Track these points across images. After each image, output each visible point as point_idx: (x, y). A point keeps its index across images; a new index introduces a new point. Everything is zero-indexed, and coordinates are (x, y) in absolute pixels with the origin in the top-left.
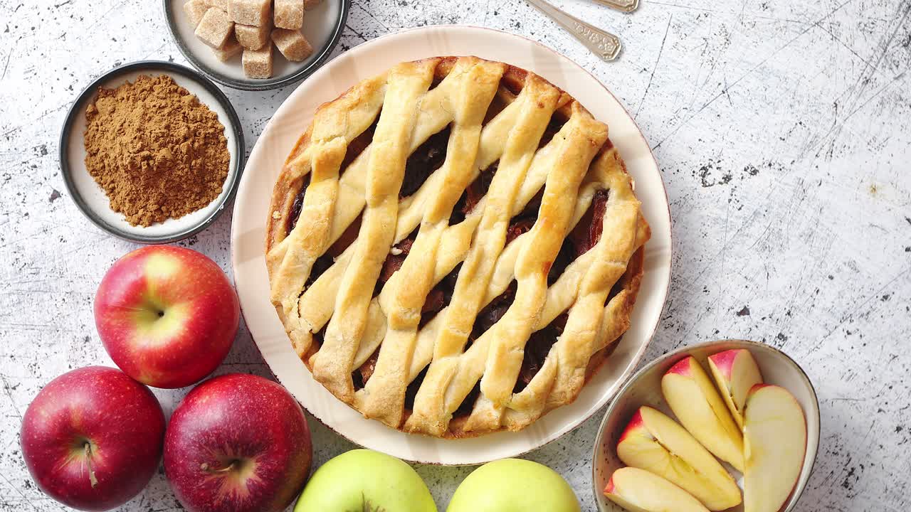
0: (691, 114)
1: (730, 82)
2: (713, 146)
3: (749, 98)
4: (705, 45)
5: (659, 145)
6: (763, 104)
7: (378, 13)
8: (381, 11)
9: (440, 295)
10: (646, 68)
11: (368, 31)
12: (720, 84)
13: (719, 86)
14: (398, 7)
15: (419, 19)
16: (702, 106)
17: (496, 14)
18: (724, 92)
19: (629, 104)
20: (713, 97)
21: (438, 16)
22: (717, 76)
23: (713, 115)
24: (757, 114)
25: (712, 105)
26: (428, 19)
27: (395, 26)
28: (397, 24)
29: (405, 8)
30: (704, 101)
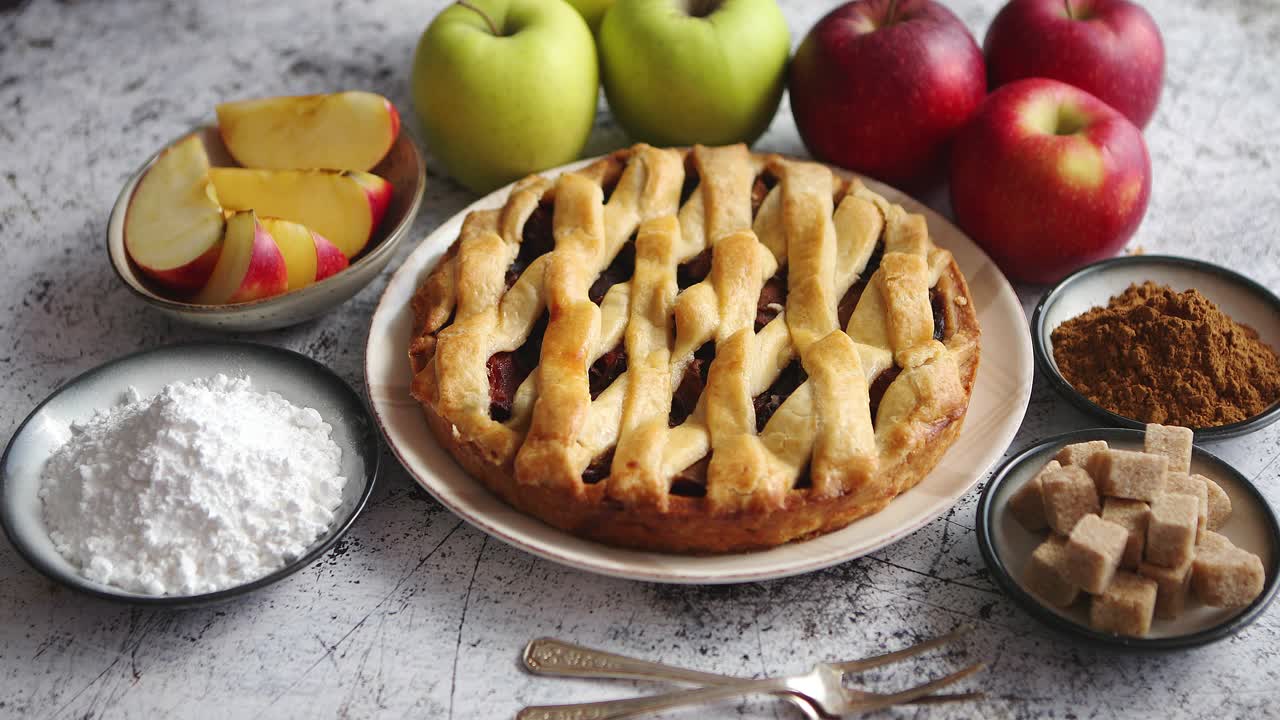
0: (381, 609)
1: (327, 663)
2: (334, 581)
3: (287, 651)
4: (381, 700)
5: (422, 561)
6: (262, 648)
7: (935, 614)
8: (930, 618)
9: (695, 272)
10: (472, 649)
11: (939, 589)
12: (343, 656)
13: (343, 653)
14: (907, 628)
15: (867, 621)
16: (365, 623)
17: (746, 657)
18: (334, 648)
19: (486, 597)
20: (350, 637)
21: (838, 633)
22: (350, 666)
23: (345, 616)
24: (269, 635)
25: (348, 629)
26: (853, 626)
27: (900, 605)
28: (896, 608)
29: (895, 629)
30: (363, 630)
